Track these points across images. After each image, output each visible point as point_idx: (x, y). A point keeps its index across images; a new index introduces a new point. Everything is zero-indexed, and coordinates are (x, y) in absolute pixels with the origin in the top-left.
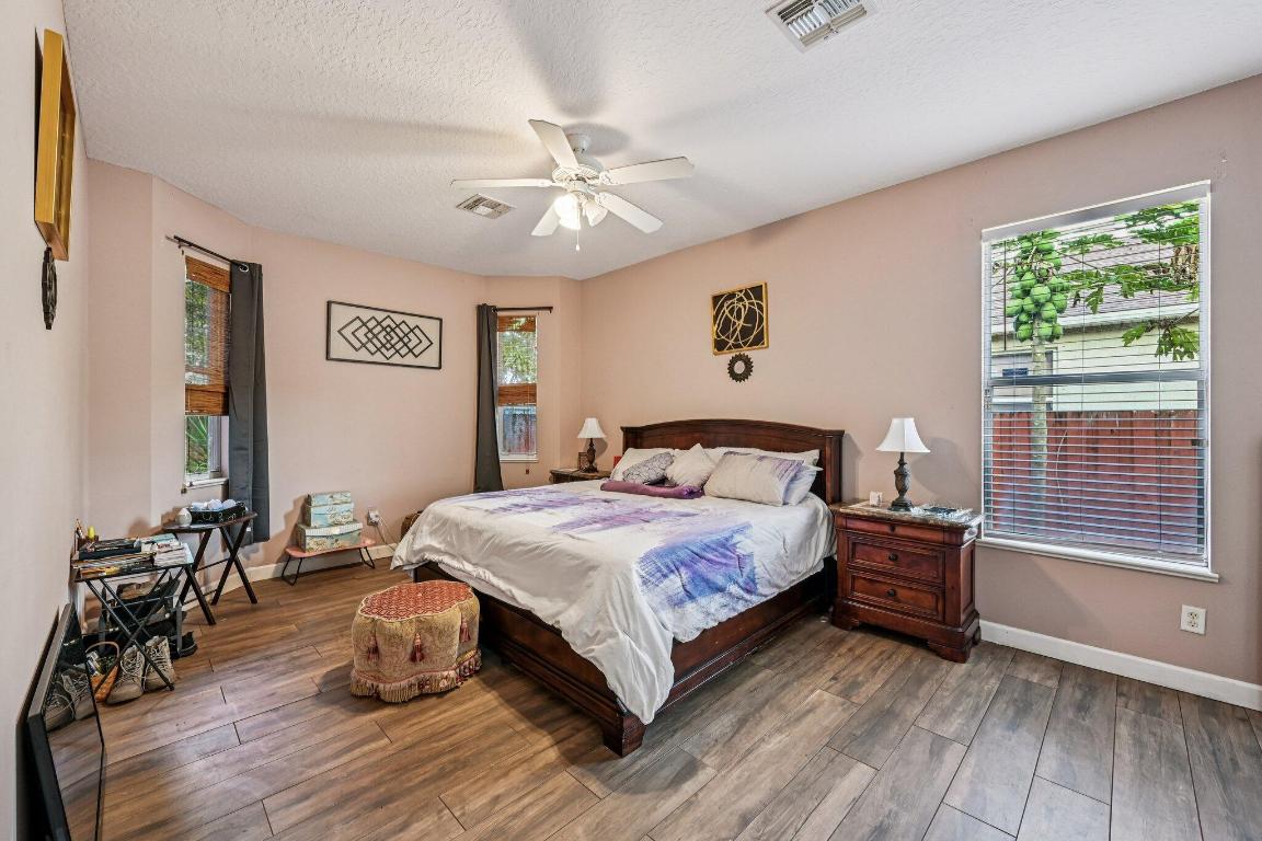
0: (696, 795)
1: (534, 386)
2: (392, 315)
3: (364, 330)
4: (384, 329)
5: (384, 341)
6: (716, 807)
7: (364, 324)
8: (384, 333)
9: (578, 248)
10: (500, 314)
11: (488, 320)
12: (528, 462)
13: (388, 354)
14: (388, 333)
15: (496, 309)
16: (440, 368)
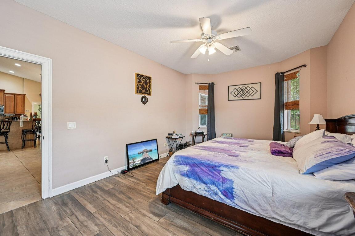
0: (148, 217)
1: (298, 102)
2: (244, 85)
3: (237, 91)
4: (242, 90)
5: (242, 93)
6: (143, 221)
7: (237, 90)
8: (242, 91)
9: (209, 60)
10: (285, 74)
11: (280, 78)
12: (296, 133)
13: (243, 97)
14: (243, 91)
15: (283, 73)
16: (260, 99)
